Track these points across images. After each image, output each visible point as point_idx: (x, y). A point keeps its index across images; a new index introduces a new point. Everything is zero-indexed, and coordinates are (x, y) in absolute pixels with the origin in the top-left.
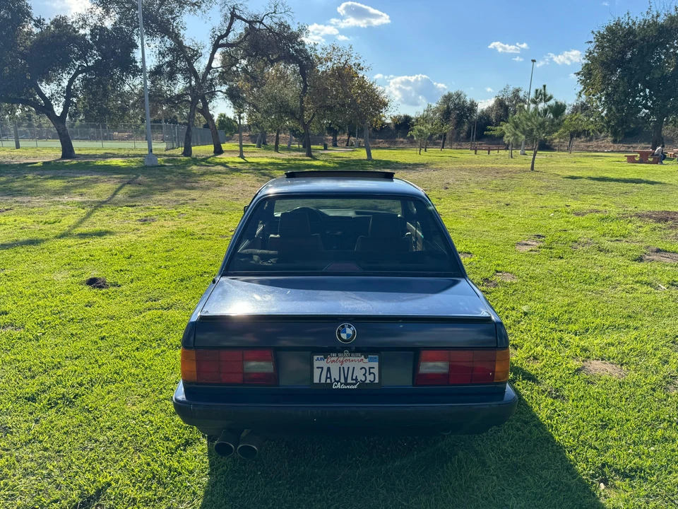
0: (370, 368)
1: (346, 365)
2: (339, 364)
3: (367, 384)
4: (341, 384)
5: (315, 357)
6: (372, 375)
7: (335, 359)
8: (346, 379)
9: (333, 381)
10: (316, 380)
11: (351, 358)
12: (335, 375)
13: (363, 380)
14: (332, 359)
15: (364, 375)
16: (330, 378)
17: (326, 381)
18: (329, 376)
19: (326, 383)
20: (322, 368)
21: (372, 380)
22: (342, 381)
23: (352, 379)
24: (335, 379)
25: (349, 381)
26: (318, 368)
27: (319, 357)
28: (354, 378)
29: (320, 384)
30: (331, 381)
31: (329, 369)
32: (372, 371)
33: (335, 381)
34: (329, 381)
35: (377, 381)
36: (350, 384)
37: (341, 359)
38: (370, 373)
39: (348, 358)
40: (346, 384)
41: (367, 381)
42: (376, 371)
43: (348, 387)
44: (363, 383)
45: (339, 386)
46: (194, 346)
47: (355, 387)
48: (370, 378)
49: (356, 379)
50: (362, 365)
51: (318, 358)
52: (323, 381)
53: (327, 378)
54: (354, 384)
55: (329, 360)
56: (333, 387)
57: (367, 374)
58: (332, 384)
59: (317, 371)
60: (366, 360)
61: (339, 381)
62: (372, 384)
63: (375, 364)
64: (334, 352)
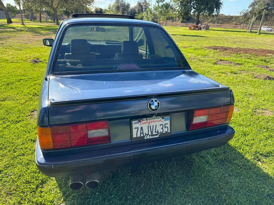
0: (165, 124)
1: (151, 124)
2: (147, 125)
3: (164, 134)
4: (150, 136)
5: (133, 122)
6: (167, 128)
7: (145, 121)
8: (152, 132)
9: (145, 135)
10: (134, 136)
11: (154, 120)
12: (145, 131)
13: (162, 131)
14: (144, 122)
15: (162, 129)
16: (143, 133)
17: (140, 135)
18: (142, 132)
19: (141, 137)
20: (138, 128)
21: (167, 131)
22: (150, 134)
23: (155, 132)
24: (145, 133)
25: (154, 133)
26: (135, 128)
27: (136, 121)
28: (157, 131)
29: (137, 138)
30: (143, 135)
31: (142, 128)
32: (166, 126)
33: (146, 135)
34: (142, 135)
35: (169, 131)
36: (155, 135)
37: (148, 121)
38: (165, 127)
39: (152, 120)
40: (152, 135)
41: (164, 132)
42: (168, 126)
43: (154, 137)
44: (162, 133)
45: (148, 137)
46: (49, 125)
47: (158, 136)
48: (165, 130)
49: (158, 132)
50: (161, 123)
51: (135, 123)
52: (139, 136)
53: (141, 133)
54: (156, 135)
55: (142, 123)
56: (145, 138)
57: (164, 128)
58: (144, 137)
59: (135, 130)
60: (163, 120)
61: (148, 134)
62: (167, 133)
63: (168, 122)
64: (144, 118)
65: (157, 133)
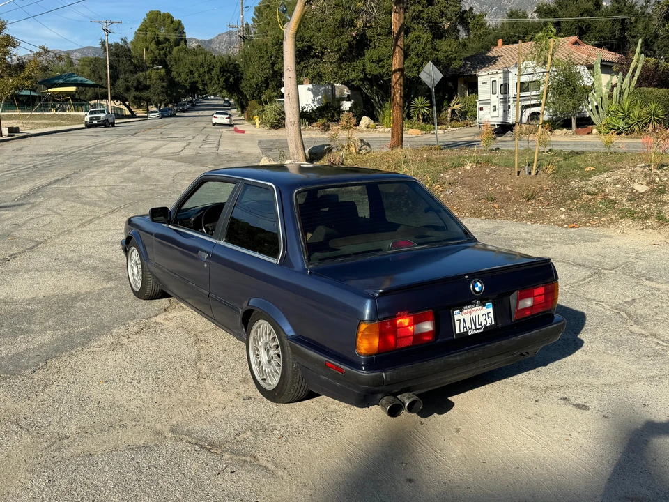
0: (488, 313)
1: (474, 314)
2: (469, 315)
3: (488, 327)
4: (474, 330)
5: (455, 312)
6: (490, 319)
8: (475, 326)
9: (468, 329)
11: (476, 308)
12: (468, 324)
13: (485, 324)
14: (465, 311)
15: (485, 320)
16: (466, 327)
19: (464, 332)
20: (460, 320)
22: (474, 328)
23: (479, 325)
24: (469, 327)
25: (478, 327)
26: (457, 320)
27: (457, 311)
29: (460, 334)
31: (464, 320)
32: (489, 315)
34: (465, 330)
35: (493, 323)
36: (479, 329)
37: (470, 310)
38: (488, 318)
39: (474, 309)
40: (476, 330)
41: (488, 325)
42: (491, 315)
43: (478, 331)
44: (486, 327)
47: (482, 330)
48: (489, 321)
49: (481, 324)
50: (483, 312)
52: (462, 331)
53: (464, 328)
54: (481, 329)
55: (463, 313)
56: (470, 334)
58: (468, 332)
59: (457, 324)
60: (484, 308)
61: (471, 328)
62: (491, 326)
63: (491, 310)
64: (465, 306)
65: (480, 327)
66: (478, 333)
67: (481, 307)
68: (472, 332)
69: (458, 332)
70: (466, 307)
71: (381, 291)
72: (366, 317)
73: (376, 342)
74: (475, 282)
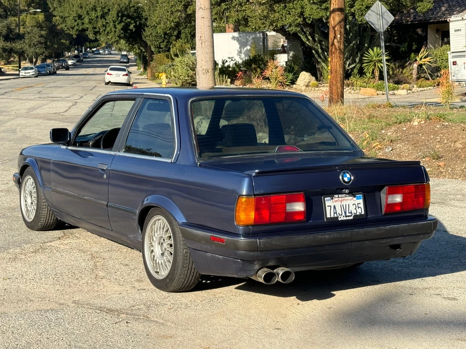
0: (358, 204)
1: (344, 203)
2: (340, 203)
4: (343, 216)
5: (326, 199)
7: (337, 199)
8: (345, 213)
9: (338, 215)
11: (346, 198)
12: (339, 211)
13: (355, 213)
15: (355, 209)
16: (336, 213)
17: (334, 215)
19: (334, 217)
20: (330, 206)
21: (360, 212)
22: (344, 214)
23: (349, 213)
24: (339, 213)
25: (348, 214)
26: (328, 206)
27: (328, 198)
28: (350, 212)
29: (331, 218)
31: (335, 207)
32: (359, 205)
33: (340, 215)
34: (336, 216)
35: (363, 213)
36: (349, 216)
37: (340, 199)
38: (359, 208)
39: (344, 198)
40: (346, 216)
41: (358, 214)
42: (362, 205)
43: (348, 218)
44: (356, 216)
47: (352, 218)
48: (359, 211)
49: (351, 213)
50: (353, 202)
52: (332, 216)
53: (334, 213)
54: (351, 216)
55: (334, 200)
56: (339, 219)
57: (357, 208)
58: (338, 217)
59: (328, 209)
60: (355, 199)
61: (342, 215)
62: (361, 215)
63: (361, 201)
64: (336, 194)
65: (350, 214)
66: (347, 220)
67: (351, 198)
68: (341, 218)
69: (328, 216)
70: (336, 196)
71: (257, 171)
72: (244, 193)
73: (252, 215)
74: (344, 173)
